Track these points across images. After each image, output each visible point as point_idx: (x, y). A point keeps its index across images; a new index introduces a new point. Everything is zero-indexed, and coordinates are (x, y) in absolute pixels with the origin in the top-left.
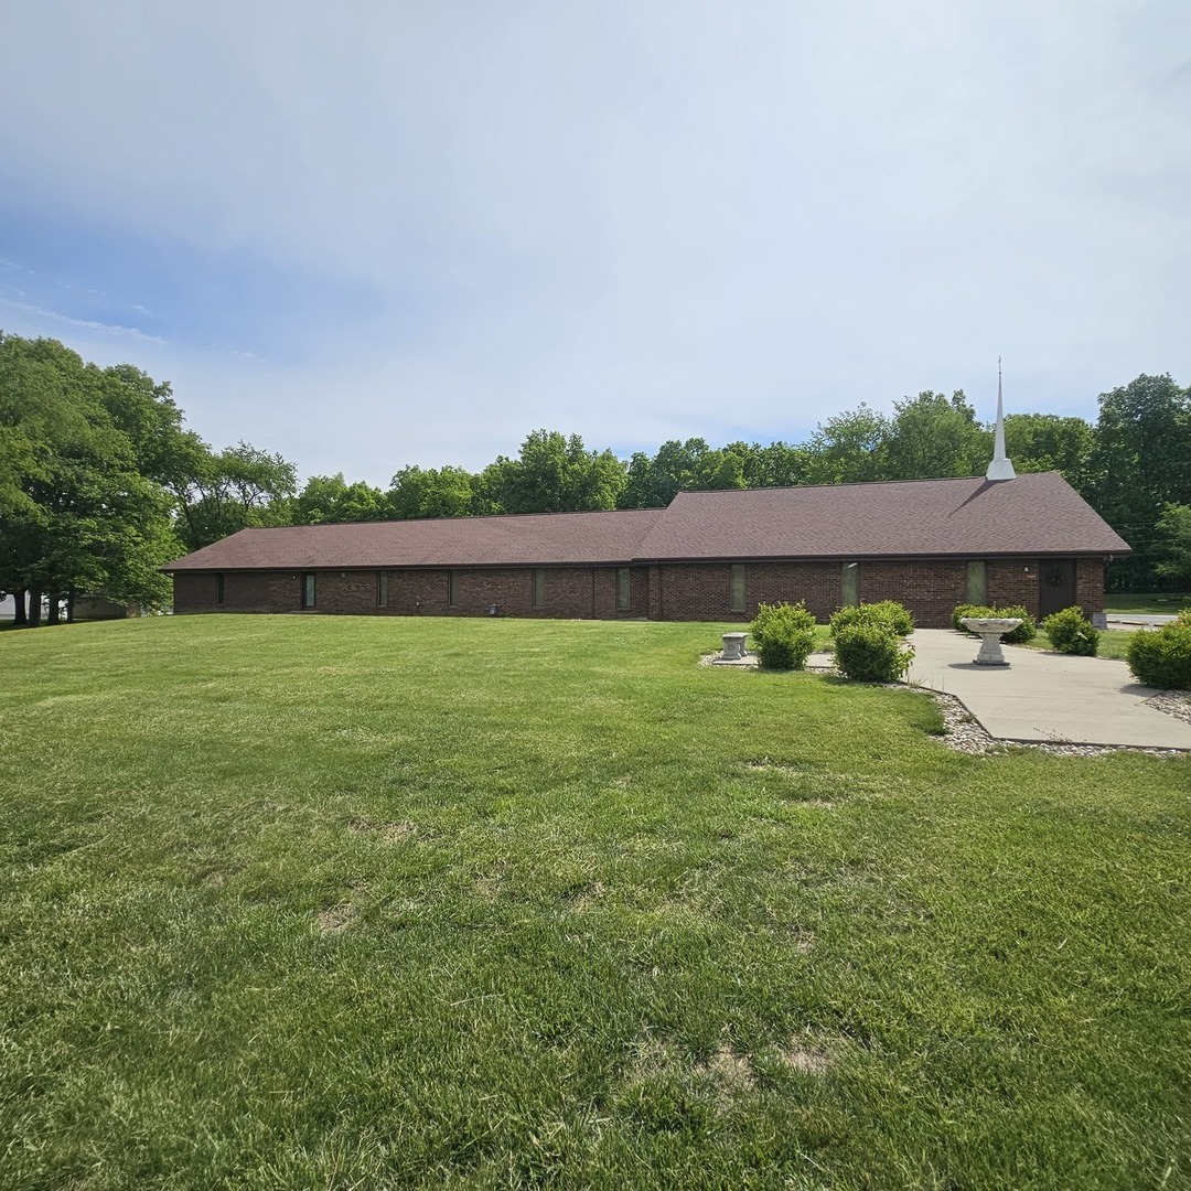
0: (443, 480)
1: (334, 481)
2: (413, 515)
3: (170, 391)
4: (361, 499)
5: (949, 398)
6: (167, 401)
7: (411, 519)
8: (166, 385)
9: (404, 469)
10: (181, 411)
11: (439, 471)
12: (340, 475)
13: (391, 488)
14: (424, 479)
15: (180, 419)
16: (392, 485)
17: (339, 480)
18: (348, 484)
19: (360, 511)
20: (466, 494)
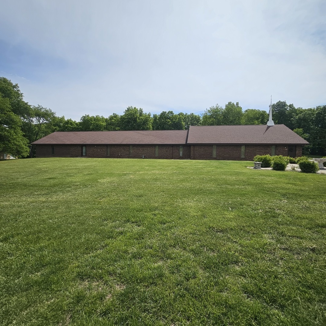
0: (97, 119)
1: (61, 118)
2: (88, 129)
3: (18, 87)
4: (71, 124)
5: (235, 104)
6: (18, 90)
7: (88, 131)
8: (17, 85)
9: (85, 116)
10: (22, 94)
11: (95, 117)
12: (64, 117)
13: (80, 121)
14: (91, 119)
15: (22, 96)
16: (81, 120)
17: (63, 118)
18: (66, 119)
19: (72, 128)
20: (104, 124)
